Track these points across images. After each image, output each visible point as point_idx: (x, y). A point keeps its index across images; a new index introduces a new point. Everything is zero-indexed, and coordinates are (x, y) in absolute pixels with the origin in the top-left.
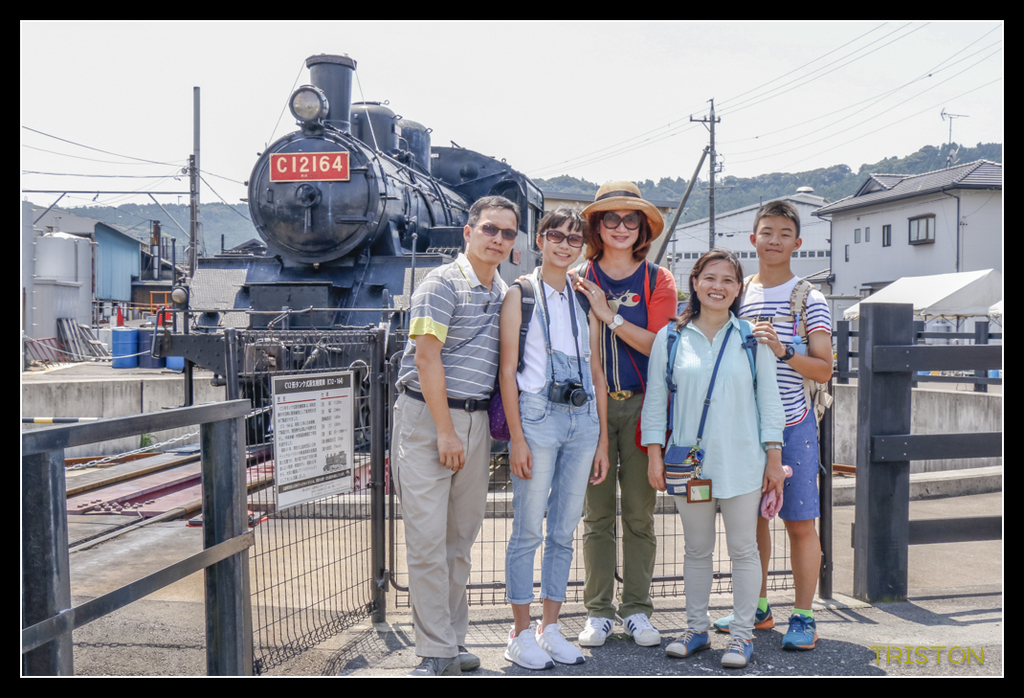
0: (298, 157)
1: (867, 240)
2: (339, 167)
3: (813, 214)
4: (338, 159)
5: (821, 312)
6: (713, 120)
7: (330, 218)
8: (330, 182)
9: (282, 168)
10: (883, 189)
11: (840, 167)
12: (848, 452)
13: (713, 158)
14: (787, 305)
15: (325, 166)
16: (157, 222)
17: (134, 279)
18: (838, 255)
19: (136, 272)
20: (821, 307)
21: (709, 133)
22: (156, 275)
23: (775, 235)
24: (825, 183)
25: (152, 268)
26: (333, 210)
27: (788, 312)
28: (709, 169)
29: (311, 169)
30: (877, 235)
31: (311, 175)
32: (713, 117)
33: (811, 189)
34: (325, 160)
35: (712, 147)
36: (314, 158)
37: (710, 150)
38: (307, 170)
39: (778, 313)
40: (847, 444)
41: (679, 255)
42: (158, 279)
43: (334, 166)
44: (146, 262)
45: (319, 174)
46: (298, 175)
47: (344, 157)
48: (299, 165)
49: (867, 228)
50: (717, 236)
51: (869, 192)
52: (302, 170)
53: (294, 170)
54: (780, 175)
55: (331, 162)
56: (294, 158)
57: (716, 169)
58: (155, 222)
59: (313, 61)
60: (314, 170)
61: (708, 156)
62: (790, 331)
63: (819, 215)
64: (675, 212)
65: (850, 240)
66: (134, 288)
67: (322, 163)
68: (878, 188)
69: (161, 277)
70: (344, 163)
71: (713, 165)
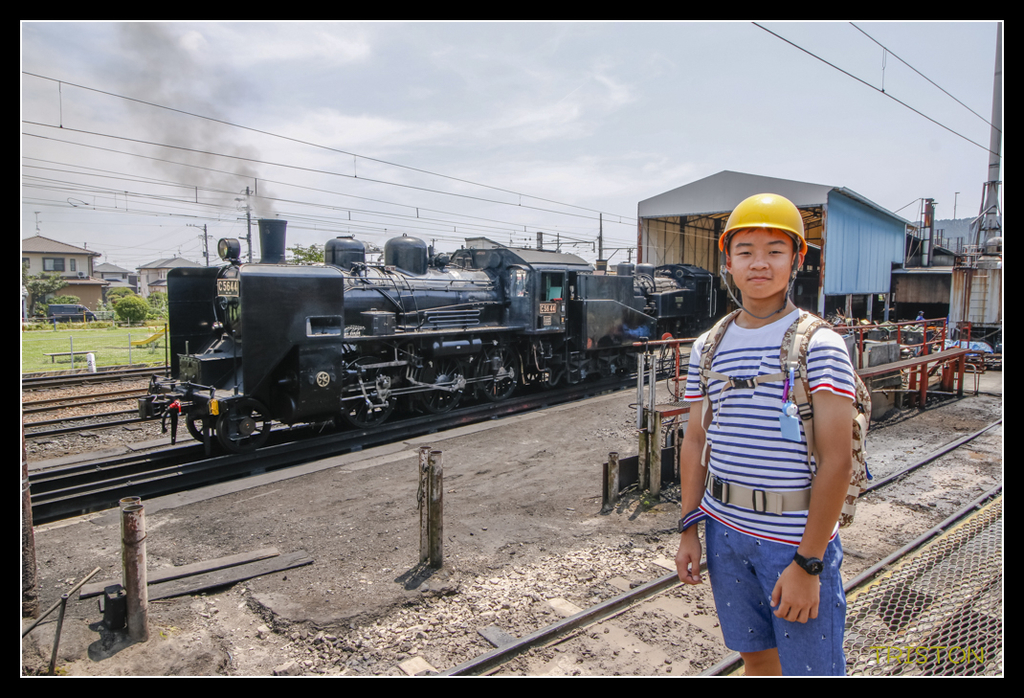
5: (829, 362)
14: (777, 352)
16: (930, 201)
17: (895, 266)
19: (900, 258)
20: (831, 353)
22: (925, 261)
23: (759, 252)
25: (922, 254)
27: (776, 362)
39: (764, 364)
42: (928, 266)
44: (914, 247)
58: (927, 200)
62: (780, 392)
66: (895, 278)
69: (931, 264)
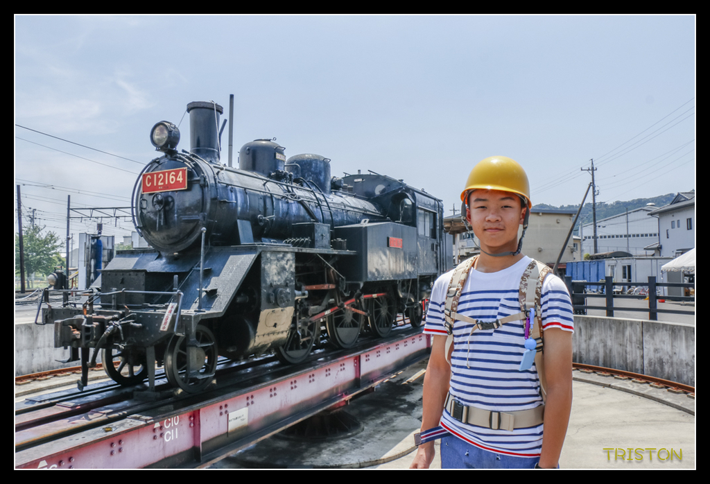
0: (158, 174)
1: (678, 226)
2: (180, 180)
3: (648, 214)
4: (180, 173)
6: (593, 170)
7: (176, 218)
8: (177, 191)
9: (149, 183)
10: (686, 200)
11: (671, 194)
12: (653, 366)
13: (594, 188)
15: (172, 180)
18: (663, 235)
21: (591, 176)
24: (664, 202)
26: (177, 213)
28: (592, 193)
29: (165, 183)
30: (684, 224)
31: (165, 187)
32: (593, 168)
33: (653, 204)
34: (173, 175)
35: (593, 183)
36: (167, 174)
37: (592, 184)
38: (162, 184)
40: (652, 361)
41: (586, 237)
43: (178, 179)
45: (169, 186)
46: (157, 188)
47: (184, 171)
48: (158, 179)
49: (678, 221)
50: (597, 227)
51: (679, 202)
52: (160, 184)
53: (155, 185)
54: (641, 199)
55: (176, 176)
56: (155, 175)
57: (596, 193)
59: (192, 106)
60: (167, 183)
61: (591, 187)
63: (651, 214)
64: (575, 216)
65: (669, 227)
67: (171, 177)
68: (683, 199)
70: (183, 177)
71: (594, 192)
